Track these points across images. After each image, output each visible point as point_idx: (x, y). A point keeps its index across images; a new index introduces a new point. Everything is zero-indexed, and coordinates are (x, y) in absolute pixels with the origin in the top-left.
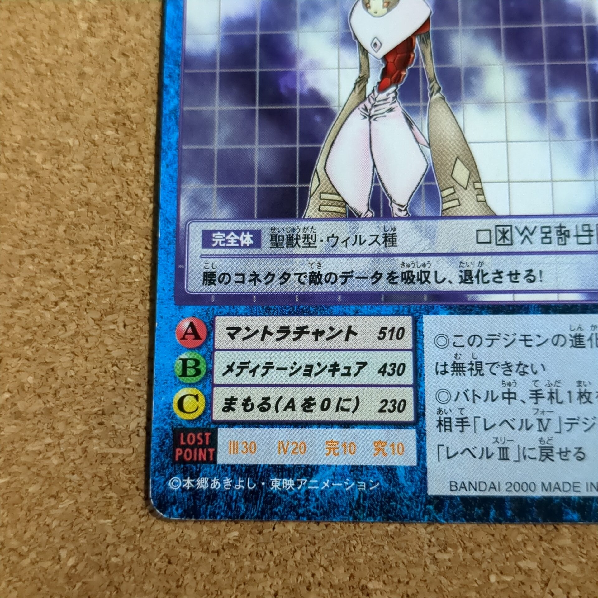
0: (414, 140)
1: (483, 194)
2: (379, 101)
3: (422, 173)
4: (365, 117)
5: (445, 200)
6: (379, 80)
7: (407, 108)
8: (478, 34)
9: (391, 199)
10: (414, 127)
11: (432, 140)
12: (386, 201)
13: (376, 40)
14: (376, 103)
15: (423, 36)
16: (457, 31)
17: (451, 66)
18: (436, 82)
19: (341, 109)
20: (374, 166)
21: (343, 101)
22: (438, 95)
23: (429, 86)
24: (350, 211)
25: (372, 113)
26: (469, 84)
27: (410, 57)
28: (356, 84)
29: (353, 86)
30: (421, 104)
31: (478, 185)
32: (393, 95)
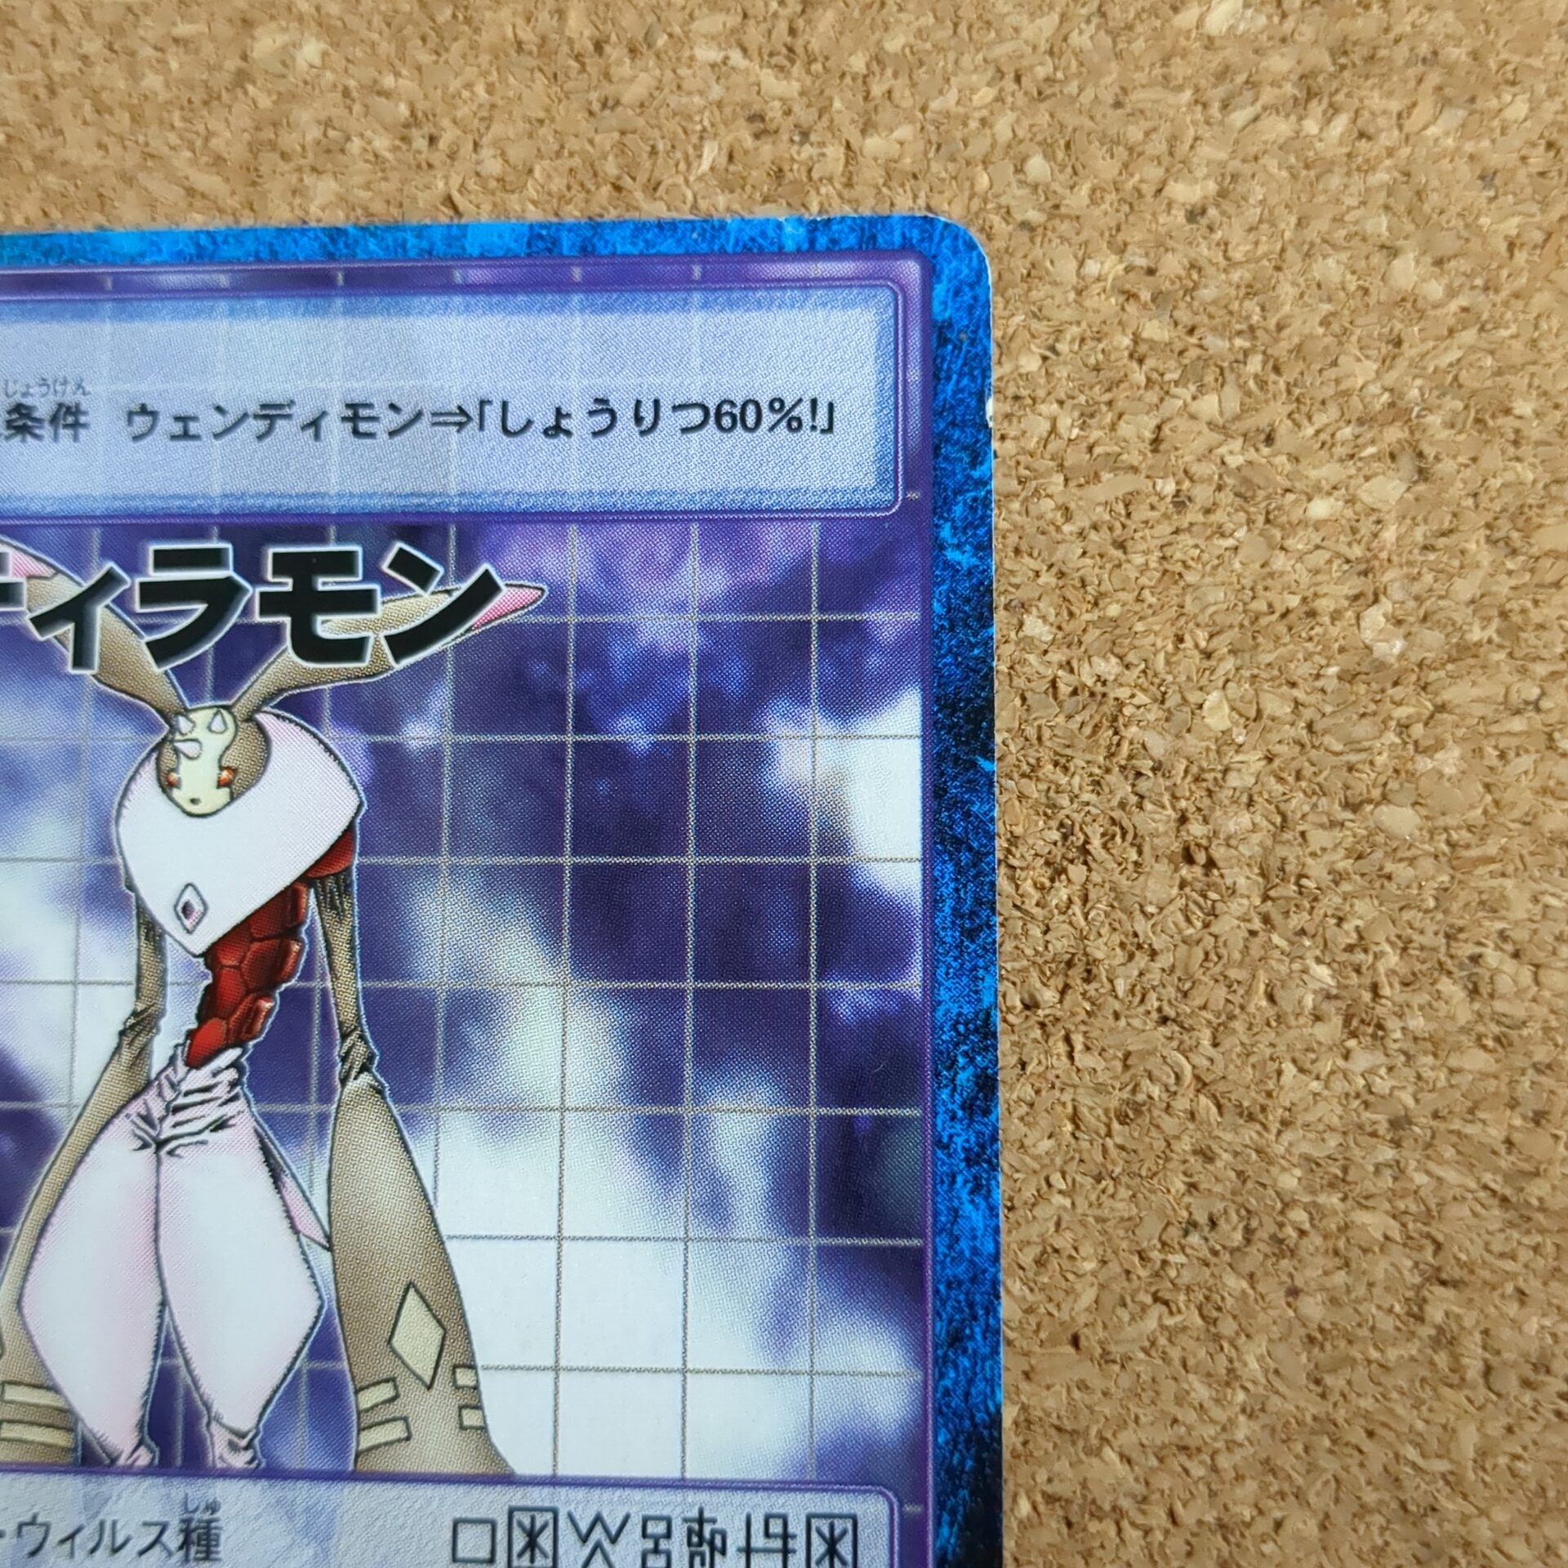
0: (286, 1224)
1: (478, 1407)
2: (187, 1094)
3: (305, 1330)
4: (145, 1146)
5: (367, 1420)
6: (194, 1025)
7: (268, 1118)
8: (493, 882)
9: (209, 1409)
10: (288, 1181)
11: (337, 1225)
12: (192, 1419)
13: (189, 896)
14: (181, 1101)
15: (330, 883)
16: (433, 870)
17: (410, 984)
18: (362, 1037)
19: (76, 1114)
20: (164, 1304)
21: (81, 1092)
22: (365, 1078)
23: (337, 1052)
24: (86, 1445)
25: (167, 1131)
26: (457, 1045)
27: (286, 952)
28: (122, 1033)
29: (113, 1042)
30: (313, 1108)
31: (464, 1378)
32: (232, 1074)
